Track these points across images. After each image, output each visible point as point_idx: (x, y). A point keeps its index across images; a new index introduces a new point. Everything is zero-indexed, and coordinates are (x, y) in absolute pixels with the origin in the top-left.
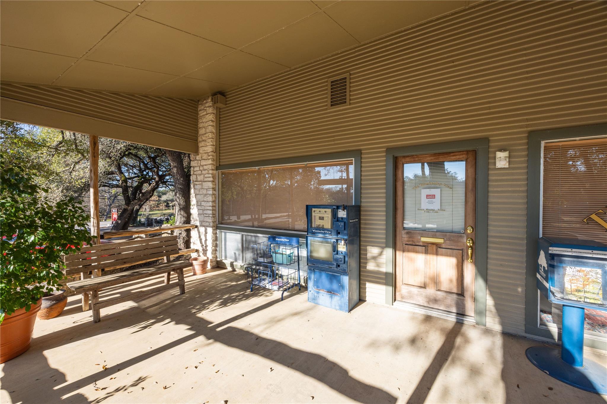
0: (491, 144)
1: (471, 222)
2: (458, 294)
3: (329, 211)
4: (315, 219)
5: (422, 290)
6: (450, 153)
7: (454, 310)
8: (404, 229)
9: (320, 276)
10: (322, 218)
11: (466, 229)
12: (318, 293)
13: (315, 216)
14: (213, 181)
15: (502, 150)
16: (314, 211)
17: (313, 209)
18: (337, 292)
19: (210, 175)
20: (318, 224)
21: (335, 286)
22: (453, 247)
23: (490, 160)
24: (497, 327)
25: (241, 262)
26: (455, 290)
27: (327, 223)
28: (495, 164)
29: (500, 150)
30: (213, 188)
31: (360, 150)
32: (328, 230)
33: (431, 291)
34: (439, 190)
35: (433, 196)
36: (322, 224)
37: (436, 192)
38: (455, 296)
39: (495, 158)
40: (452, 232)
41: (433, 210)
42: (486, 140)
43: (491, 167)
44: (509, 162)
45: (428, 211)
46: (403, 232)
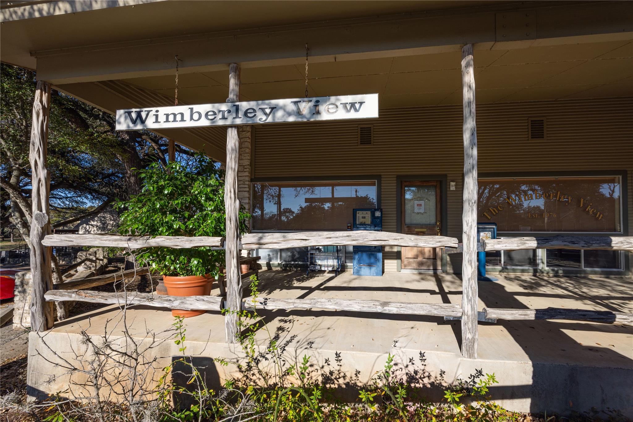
0: (448, 178)
1: (439, 219)
2: (433, 259)
3: (369, 212)
4: (359, 219)
5: (415, 260)
6: (429, 181)
7: (431, 268)
8: (406, 225)
9: (362, 256)
10: (364, 218)
11: (436, 223)
12: (360, 268)
13: (359, 217)
14: (248, 192)
15: (453, 181)
16: (358, 213)
17: (358, 212)
18: (374, 264)
19: (247, 186)
20: (361, 221)
21: (372, 260)
22: (431, 233)
23: (448, 186)
24: (452, 271)
25: (279, 260)
26: (432, 257)
27: (368, 220)
28: (450, 188)
29: (452, 181)
30: (248, 198)
31: (380, 175)
32: (369, 225)
33: (420, 259)
34: (423, 201)
35: (420, 205)
36: (364, 221)
37: (422, 202)
38: (432, 260)
39: (450, 185)
40: (430, 225)
41: (421, 213)
42: (445, 176)
43: (448, 189)
44: (456, 188)
45: (418, 213)
46: (405, 226)
